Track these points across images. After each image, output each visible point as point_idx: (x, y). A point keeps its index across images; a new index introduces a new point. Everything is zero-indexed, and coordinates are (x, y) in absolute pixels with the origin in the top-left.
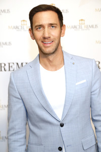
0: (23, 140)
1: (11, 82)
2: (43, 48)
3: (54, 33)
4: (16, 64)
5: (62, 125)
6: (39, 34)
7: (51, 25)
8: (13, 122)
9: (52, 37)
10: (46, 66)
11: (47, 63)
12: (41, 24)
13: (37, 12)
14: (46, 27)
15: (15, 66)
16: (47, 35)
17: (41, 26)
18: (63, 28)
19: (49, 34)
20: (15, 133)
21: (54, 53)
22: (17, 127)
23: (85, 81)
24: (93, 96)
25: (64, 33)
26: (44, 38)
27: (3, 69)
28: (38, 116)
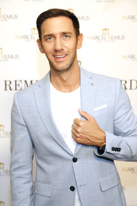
0: (29, 176)
1: (14, 105)
2: (55, 64)
3: (69, 44)
4: (24, 82)
5: (75, 160)
6: (49, 46)
7: (64, 34)
8: (16, 154)
9: (65, 50)
10: (58, 86)
11: (60, 82)
12: (51, 33)
13: (47, 18)
14: (58, 37)
15: (23, 85)
16: (59, 47)
17: (51, 36)
18: (79, 38)
19: (61, 45)
20: (19, 168)
21: (68, 69)
22: (21, 160)
23: (105, 106)
24: (116, 125)
25: (81, 44)
26: (56, 51)
27: (8, 87)
28: (46, 148)
